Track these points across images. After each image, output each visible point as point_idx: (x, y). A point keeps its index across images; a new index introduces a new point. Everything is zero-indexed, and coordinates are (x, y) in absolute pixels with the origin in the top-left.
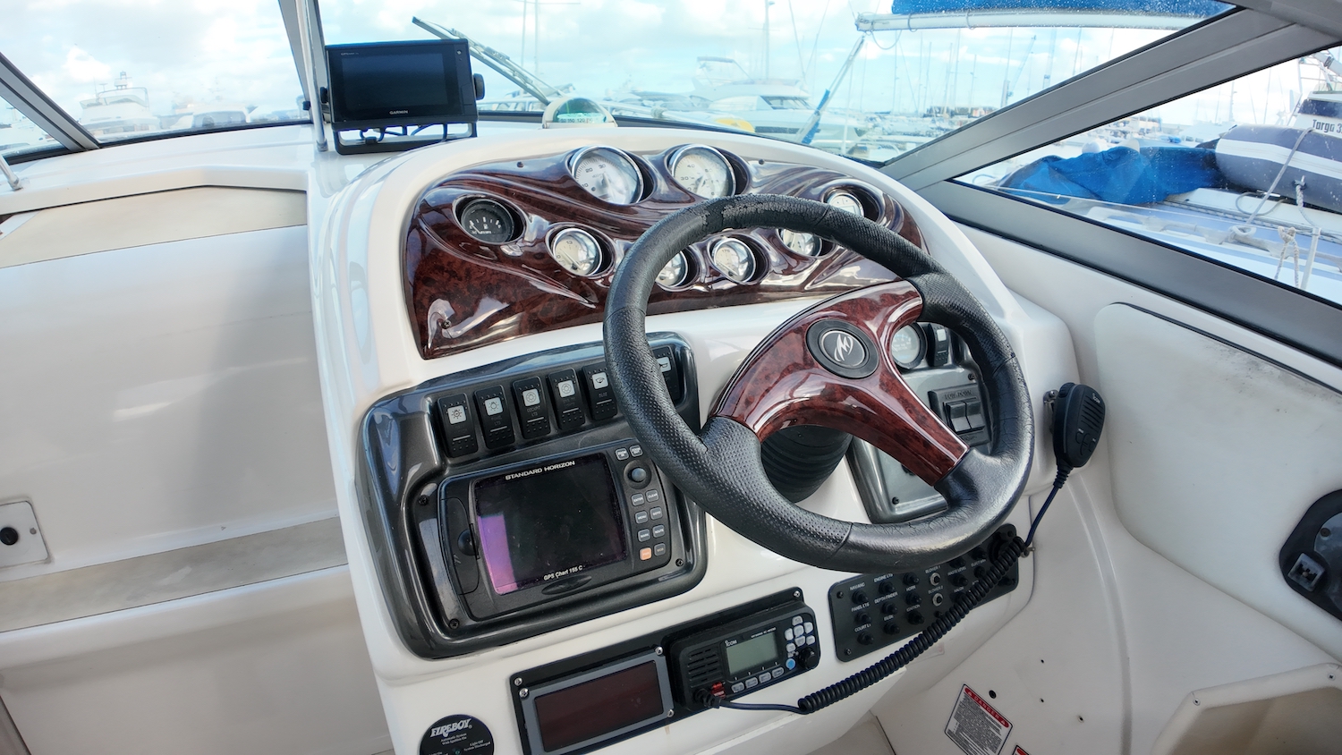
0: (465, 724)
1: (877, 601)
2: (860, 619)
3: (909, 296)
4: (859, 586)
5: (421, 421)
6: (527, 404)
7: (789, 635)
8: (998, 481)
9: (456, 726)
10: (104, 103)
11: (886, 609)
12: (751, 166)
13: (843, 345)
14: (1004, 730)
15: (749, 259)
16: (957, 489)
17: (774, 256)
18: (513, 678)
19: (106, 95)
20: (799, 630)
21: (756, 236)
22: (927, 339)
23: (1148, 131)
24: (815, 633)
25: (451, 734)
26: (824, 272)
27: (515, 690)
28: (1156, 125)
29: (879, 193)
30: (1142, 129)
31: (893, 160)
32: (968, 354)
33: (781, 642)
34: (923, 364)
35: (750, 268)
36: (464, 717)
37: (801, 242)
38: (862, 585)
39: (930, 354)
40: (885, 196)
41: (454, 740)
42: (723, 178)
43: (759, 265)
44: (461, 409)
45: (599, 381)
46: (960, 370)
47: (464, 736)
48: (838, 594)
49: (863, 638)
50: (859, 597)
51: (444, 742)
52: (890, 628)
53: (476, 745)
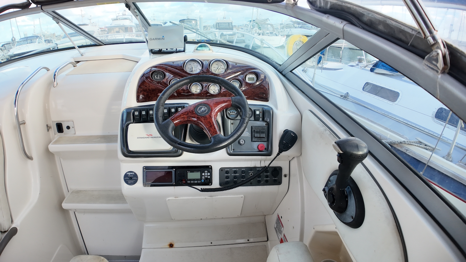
0: (133, 173)
1: (232, 175)
2: (227, 177)
4: (228, 170)
5: (131, 114)
6: (150, 113)
7: (203, 175)
9: (131, 173)
10: (119, 19)
11: (235, 177)
13: (203, 109)
18: (144, 167)
19: (119, 17)
20: (206, 174)
22: (254, 113)
24: (210, 176)
25: (130, 175)
27: (143, 169)
31: (282, 65)
33: (201, 176)
36: (134, 172)
38: (229, 170)
41: (131, 176)
44: (137, 112)
47: (132, 176)
48: (221, 170)
49: (227, 183)
50: (227, 172)
51: (129, 176)
52: (235, 182)
53: (134, 178)
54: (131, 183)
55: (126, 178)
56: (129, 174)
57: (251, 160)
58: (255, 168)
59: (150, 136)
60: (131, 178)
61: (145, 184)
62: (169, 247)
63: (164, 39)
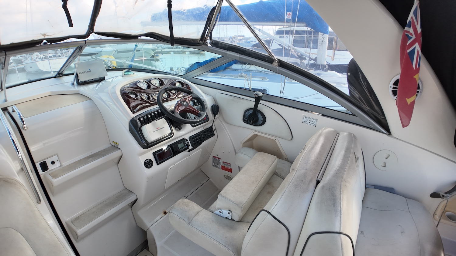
0: (149, 160)
1: (195, 138)
2: (194, 141)
3: (191, 97)
6: (149, 117)
7: (185, 143)
8: (204, 114)
9: (148, 160)
11: (197, 139)
12: (163, 80)
13: (185, 103)
14: (220, 160)
15: (167, 94)
16: (199, 116)
17: (171, 94)
18: (153, 153)
21: (168, 92)
22: (194, 102)
23: (241, 40)
24: (188, 142)
26: (178, 95)
28: (243, 37)
29: (183, 82)
30: (239, 40)
31: (184, 75)
32: (200, 104)
33: (184, 144)
34: (194, 106)
35: (168, 96)
36: (149, 159)
37: (174, 92)
39: (195, 104)
40: (184, 82)
41: (148, 162)
42: (159, 82)
43: (169, 96)
44: (142, 118)
45: (160, 111)
46: (199, 106)
47: (149, 162)
48: (190, 138)
49: (195, 144)
50: (193, 138)
51: (147, 163)
52: (198, 142)
53: (151, 163)
54: (150, 167)
55: (146, 165)
56: (147, 161)
57: (199, 128)
58: (202, 131)
59: (159, 129)
60: (148, 164)
61: (158, 163)
62: (164, 214)
63: (91, 72)
